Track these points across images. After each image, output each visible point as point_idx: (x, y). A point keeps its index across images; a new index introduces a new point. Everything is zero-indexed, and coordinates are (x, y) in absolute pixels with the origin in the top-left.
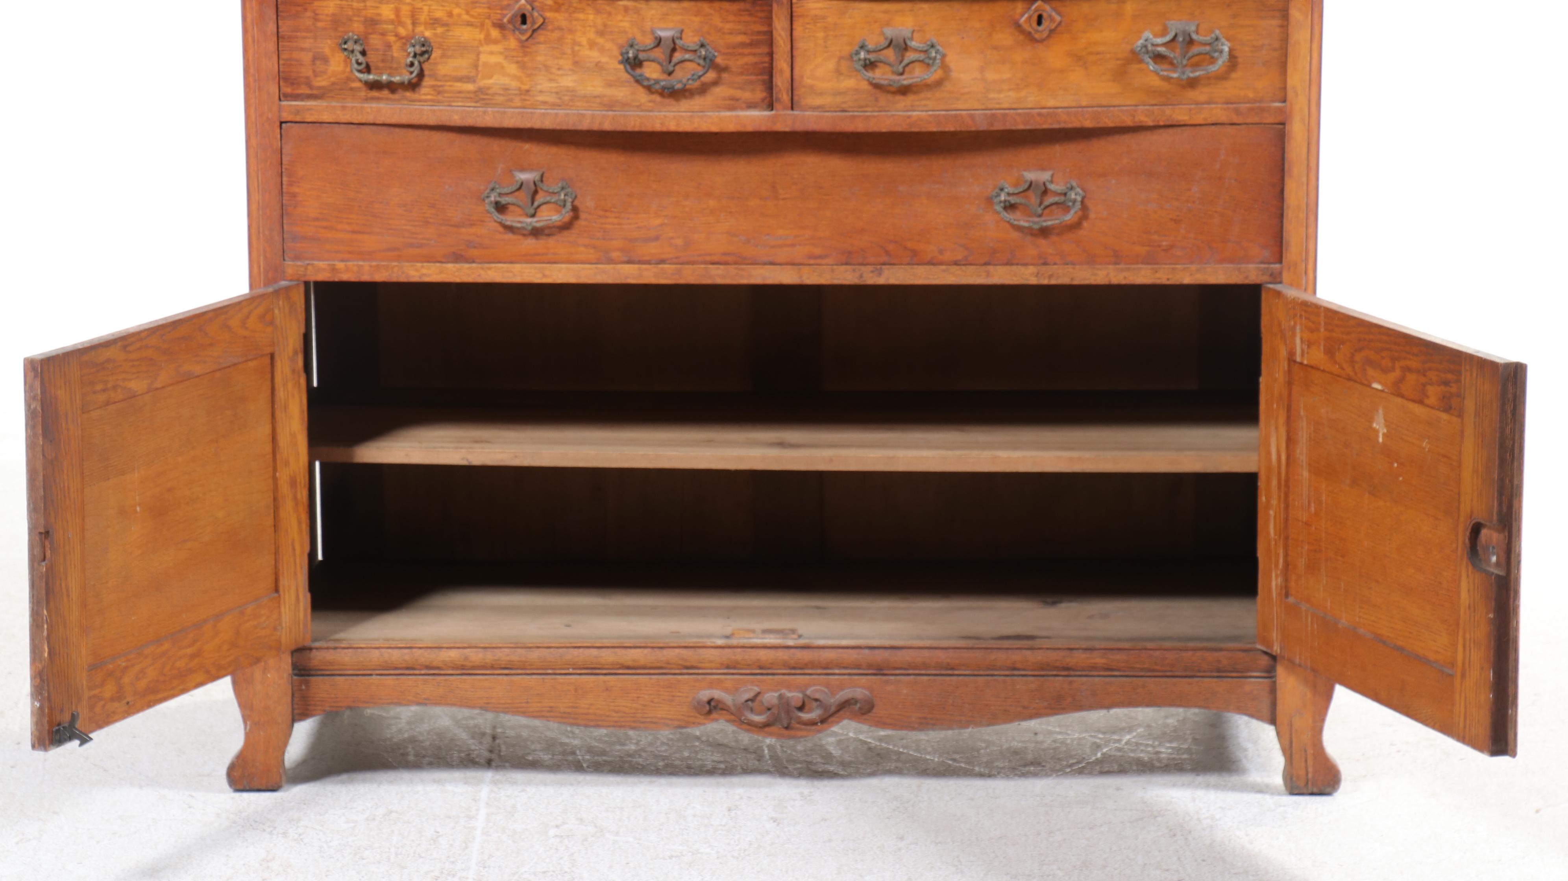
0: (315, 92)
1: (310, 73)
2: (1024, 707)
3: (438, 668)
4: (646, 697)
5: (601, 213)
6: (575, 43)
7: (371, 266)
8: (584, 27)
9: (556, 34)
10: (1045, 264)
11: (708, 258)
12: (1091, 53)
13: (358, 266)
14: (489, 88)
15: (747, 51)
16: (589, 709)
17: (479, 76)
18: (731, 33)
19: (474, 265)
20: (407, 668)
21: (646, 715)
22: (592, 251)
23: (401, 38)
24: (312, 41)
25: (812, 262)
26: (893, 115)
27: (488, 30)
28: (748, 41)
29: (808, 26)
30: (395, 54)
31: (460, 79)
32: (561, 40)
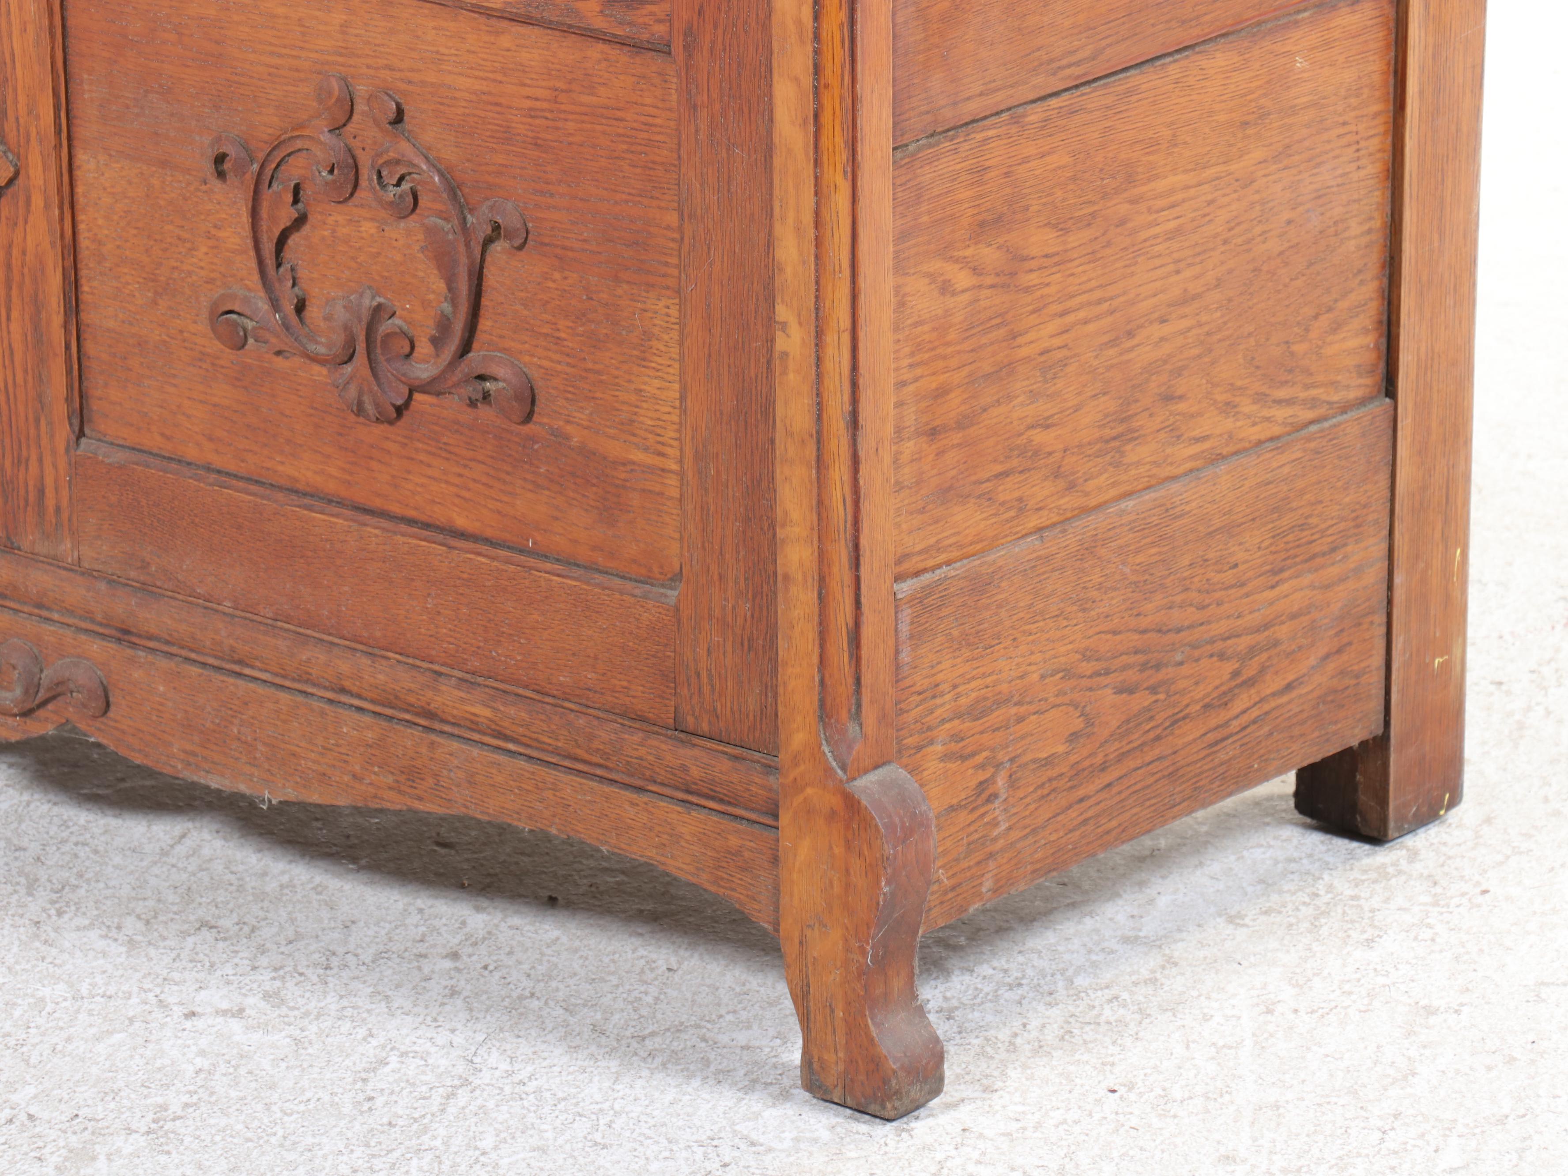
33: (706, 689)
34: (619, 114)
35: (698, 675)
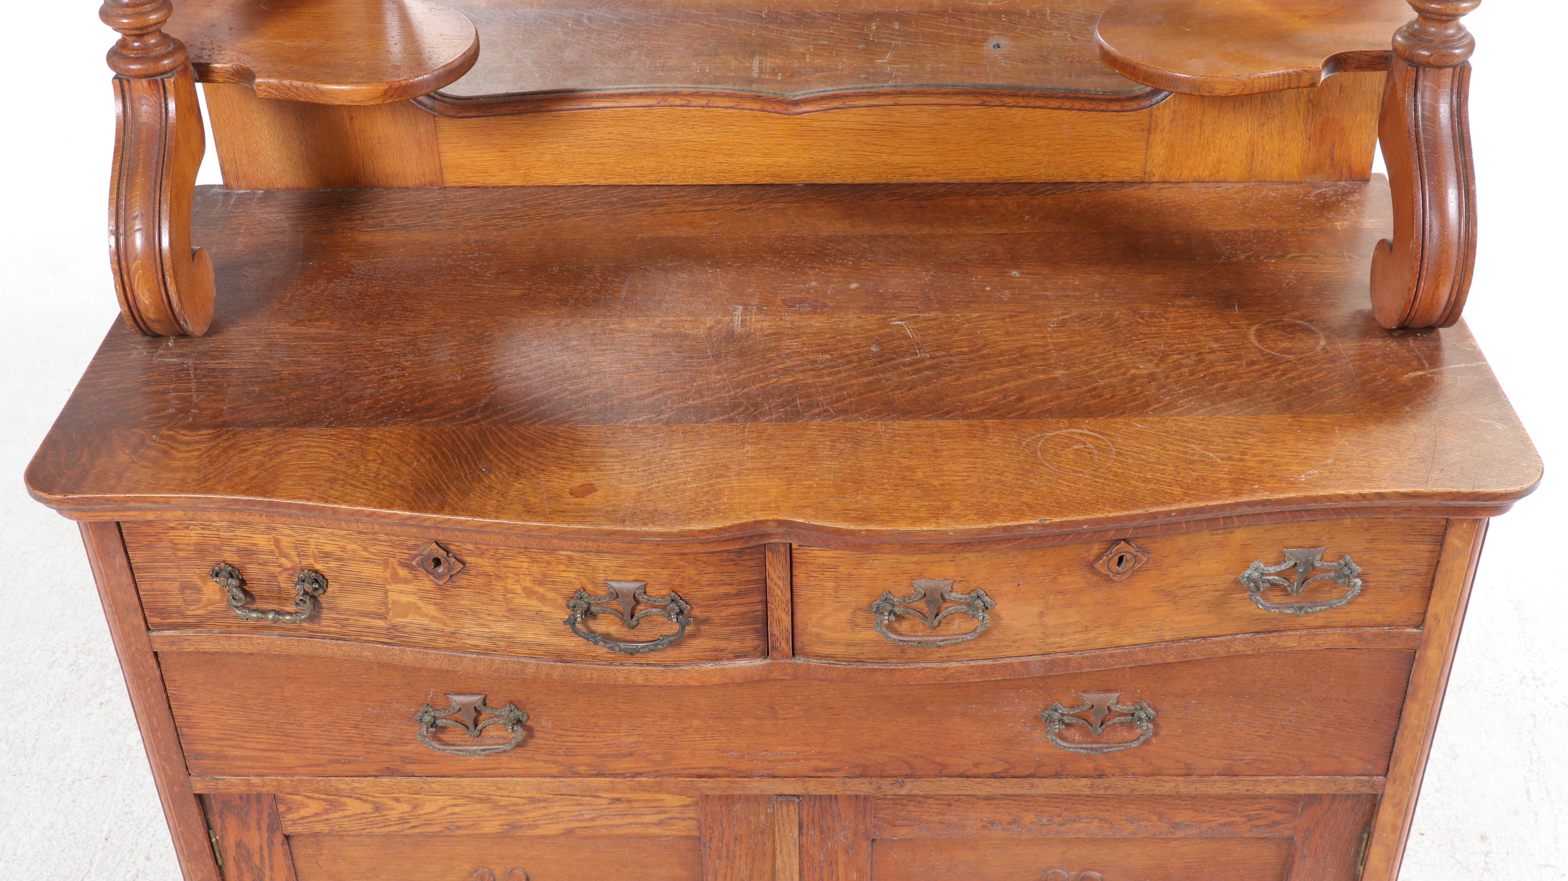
0: (190, 620)
1: (180, 602)
5: (560, 732)
6: (507, 590)
7: (292, 781)
8: (517, 575)
9: (481, 580)
10: (1101, 776)
11: (694, 771)
13: (277, 780)
14: (404, 626)
15: (732, 602)
17: (391, 614)
18: (709, 585)
19: (413, 779)
22: (553, 766)
23: (288, 569)
24: (175, 571)
25: (819, 774)
26: (924, 668)
27: (394, 568)
28: (734, 592)
29: (814, 574)
30: (282, 585)
31: (367, 615)
32: (488, 585)
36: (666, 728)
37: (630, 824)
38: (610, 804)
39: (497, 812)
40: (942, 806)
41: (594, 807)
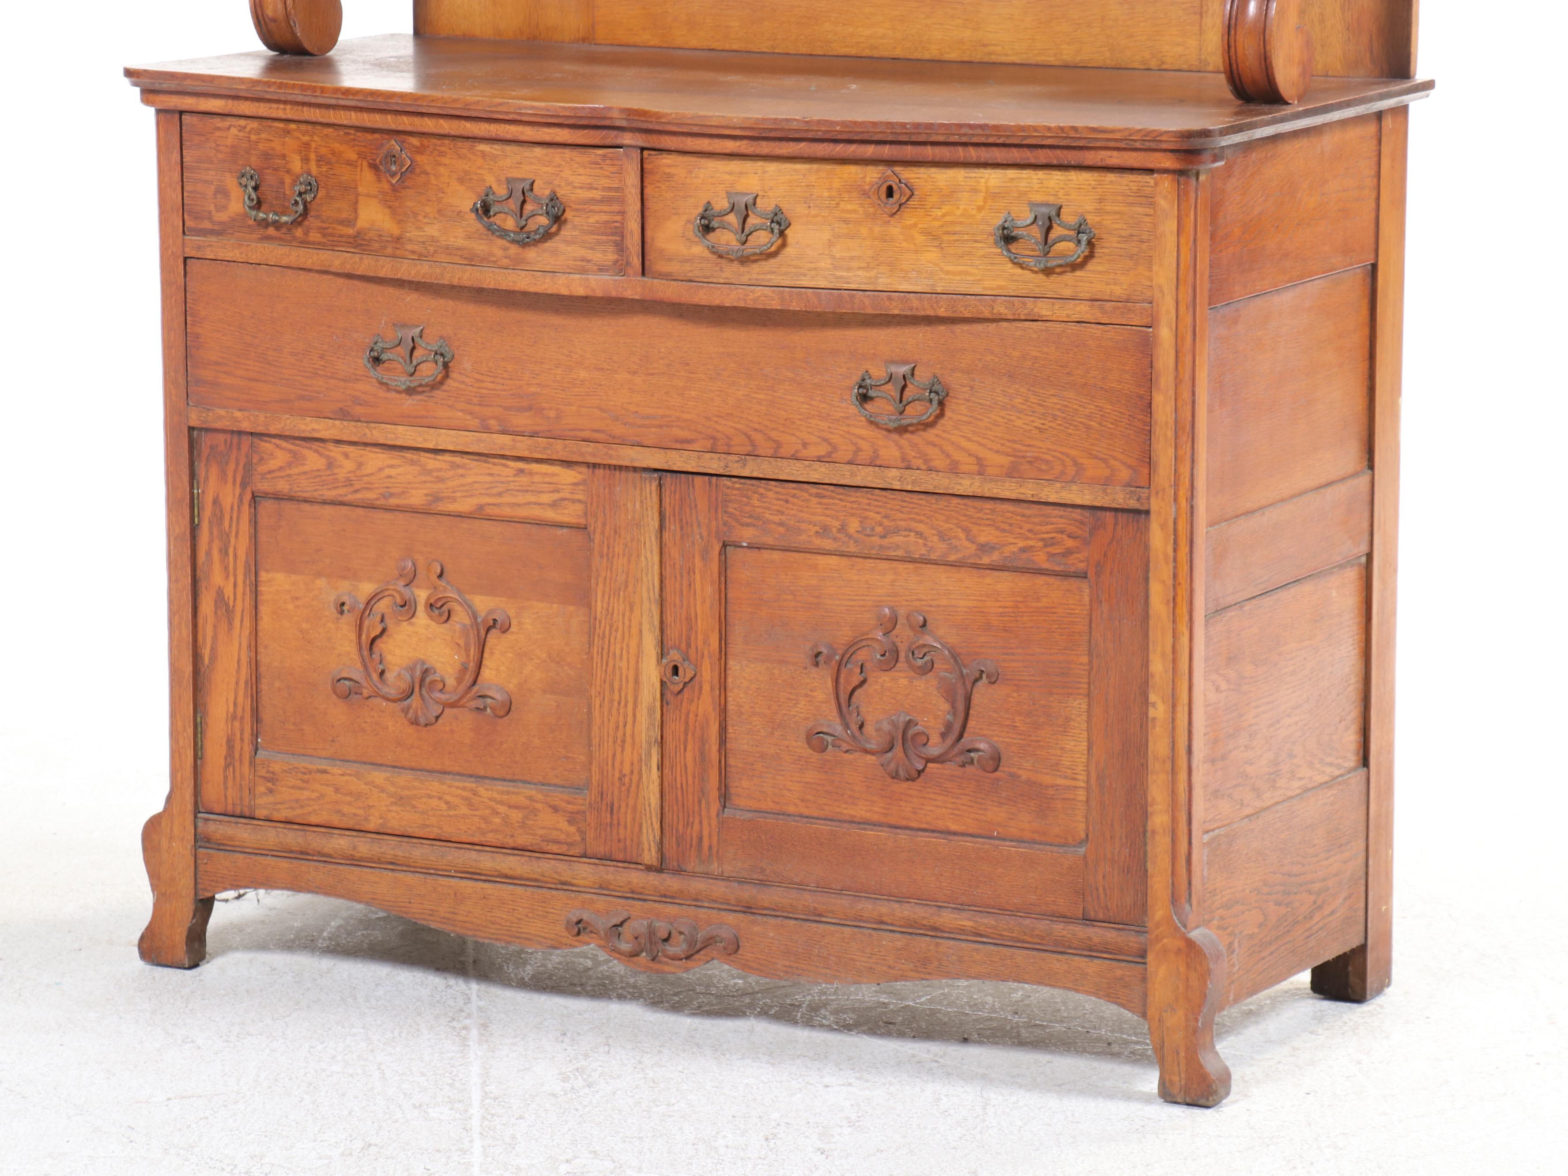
0: (215, 228)
1: (212, 207)
2: (890, 967)
3: (329, 856)
4: (521, 910)
6: (439, 189)
8: (447, 172)
9: (423, 179)
10: (908, 468)
12: (948, 233)
14: (365, 233)
15: (597, 208)
16: (467, 916)
17: (358, 220)
18: (581, 188)
20: (302, 853)
21: (520, 930)
22: (469, 417)
23: (293, 175)
24: (214, 173)
25: (678, 446)
26: (736, 289)
27: (365, 170)
28: (599, 197)
29: (658, 184)
30: (287, 192)
31: (342, 222)
32: (426, 185)
33: (1102, 896)
34: (1054, 610)
35: (1097, 889)
36: (558, 378)
37: (529, 503)
38: (515, 475)
39: (424, 478)
40: (781, 503)
41: (503, 479)
